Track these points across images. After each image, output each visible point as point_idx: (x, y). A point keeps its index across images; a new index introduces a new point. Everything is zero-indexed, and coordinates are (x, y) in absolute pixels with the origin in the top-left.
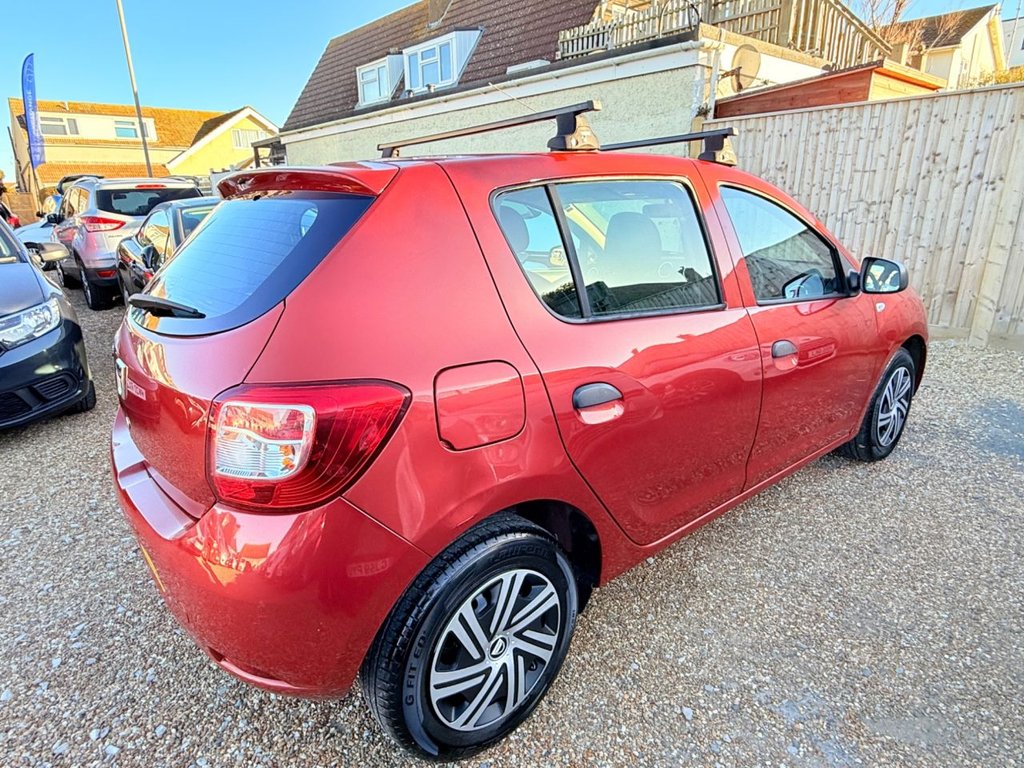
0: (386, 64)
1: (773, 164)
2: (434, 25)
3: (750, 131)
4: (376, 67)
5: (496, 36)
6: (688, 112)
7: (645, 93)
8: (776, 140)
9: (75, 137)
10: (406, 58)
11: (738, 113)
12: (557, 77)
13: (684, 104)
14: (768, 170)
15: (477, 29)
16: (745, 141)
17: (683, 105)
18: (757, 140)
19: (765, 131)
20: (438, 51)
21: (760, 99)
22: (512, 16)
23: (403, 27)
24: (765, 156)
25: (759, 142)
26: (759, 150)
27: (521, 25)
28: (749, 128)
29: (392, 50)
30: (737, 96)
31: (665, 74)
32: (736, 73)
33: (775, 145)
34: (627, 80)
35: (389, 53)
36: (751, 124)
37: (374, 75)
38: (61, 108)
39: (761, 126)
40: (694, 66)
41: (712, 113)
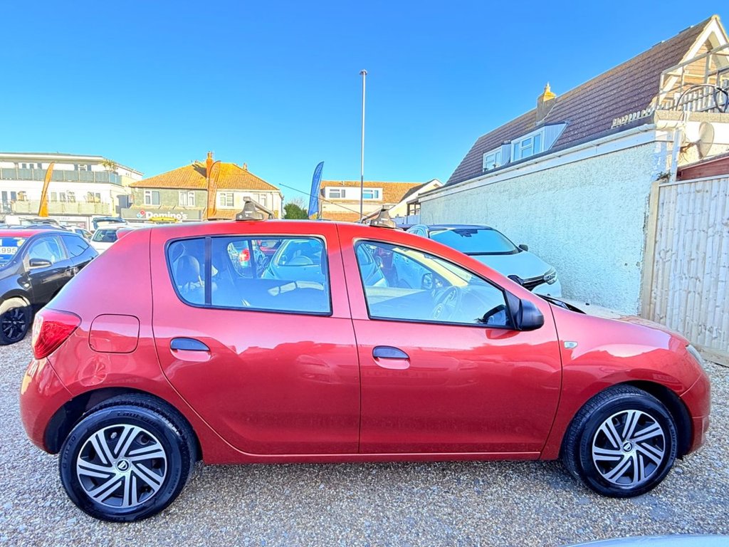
0: (501, 150)
1: (719, 219)
2: (539, 123)
3: (698, 192)
4: (494, 153)
5: (576, 127)
6: (649, 178)
7: (617, 165)
8: (721, 199)
9: (343, 199)
10: (512, 145)
11: (699, 176)
12: (560, 156)
13: (646, 171)
14: (714, 225)
15: (564, 123)
16: (694, 201)
17: (644, 172)
18: (705, 198)
19: (711, 192)
20: (532, 140)
21: (719, 164)
22: (590, 111)
23: (521, 126)
24: (712, 213)
25: (707, 201)
26: (706, 208)
27: (595, 117)
28: (698, 189)
29: (505, 142)
30: (699, 163)
31: (632, 149)
32: (698, 144)
33: (720, 204)
34: (606, 156)
35: (503, 144)
36: (699, 186)
37: (493, 158)
38: (341, 185)
39: (708, 187)
40: (654, 142)
41: (674, 177)
